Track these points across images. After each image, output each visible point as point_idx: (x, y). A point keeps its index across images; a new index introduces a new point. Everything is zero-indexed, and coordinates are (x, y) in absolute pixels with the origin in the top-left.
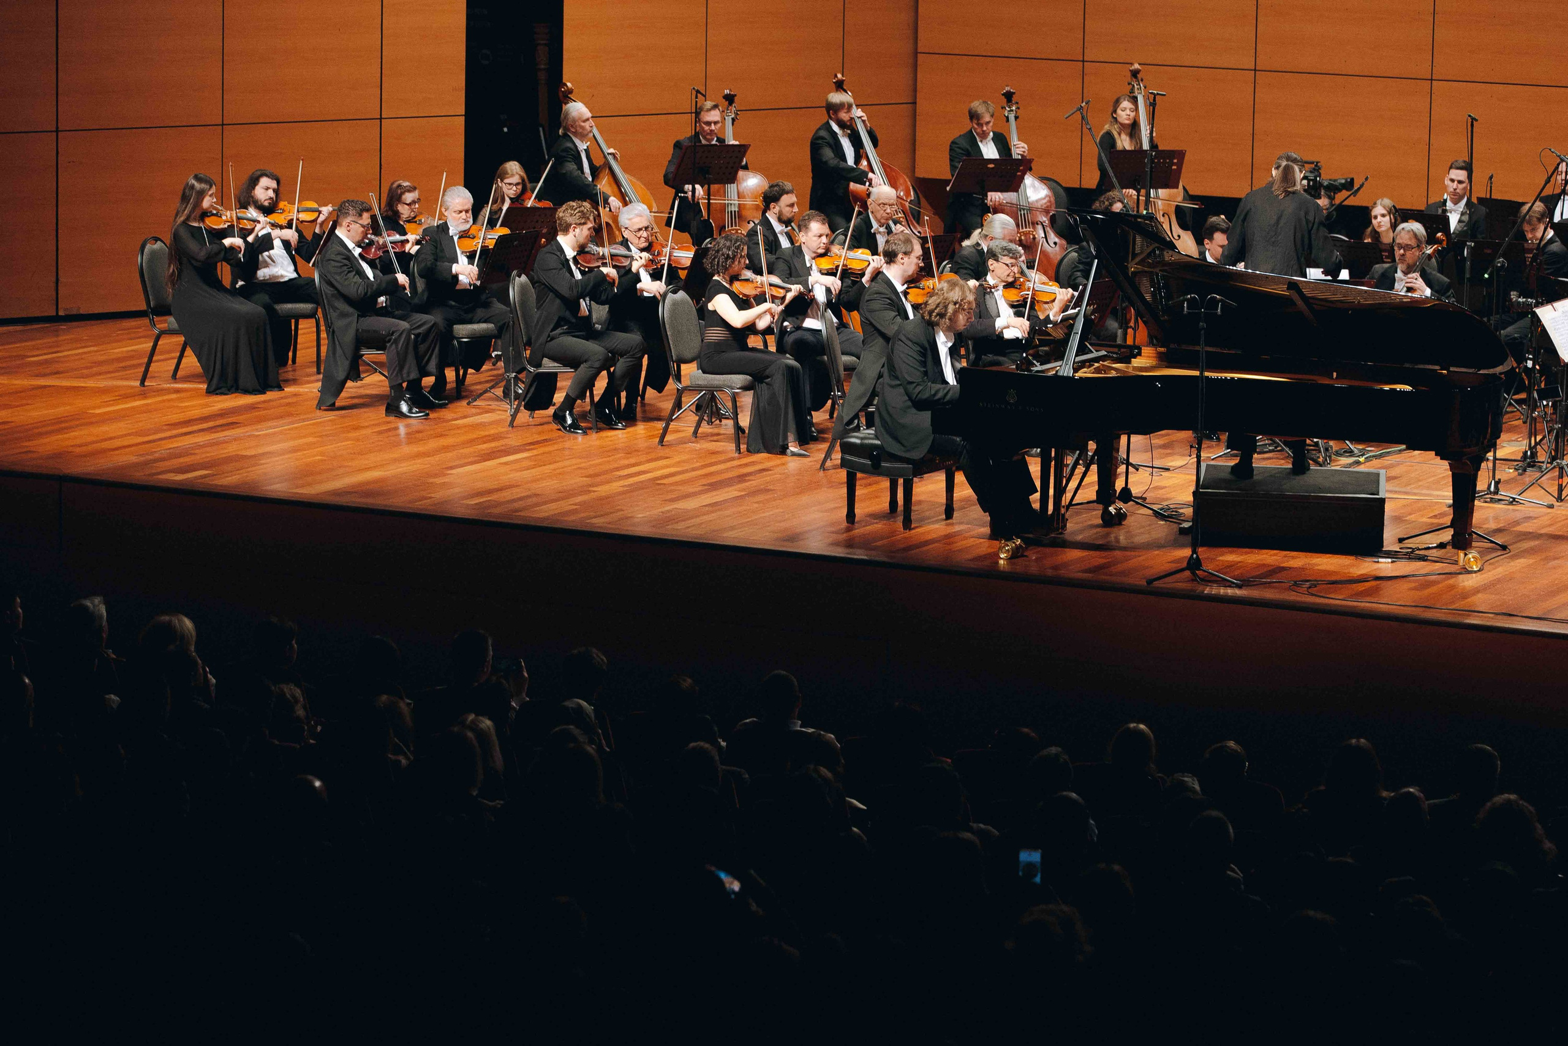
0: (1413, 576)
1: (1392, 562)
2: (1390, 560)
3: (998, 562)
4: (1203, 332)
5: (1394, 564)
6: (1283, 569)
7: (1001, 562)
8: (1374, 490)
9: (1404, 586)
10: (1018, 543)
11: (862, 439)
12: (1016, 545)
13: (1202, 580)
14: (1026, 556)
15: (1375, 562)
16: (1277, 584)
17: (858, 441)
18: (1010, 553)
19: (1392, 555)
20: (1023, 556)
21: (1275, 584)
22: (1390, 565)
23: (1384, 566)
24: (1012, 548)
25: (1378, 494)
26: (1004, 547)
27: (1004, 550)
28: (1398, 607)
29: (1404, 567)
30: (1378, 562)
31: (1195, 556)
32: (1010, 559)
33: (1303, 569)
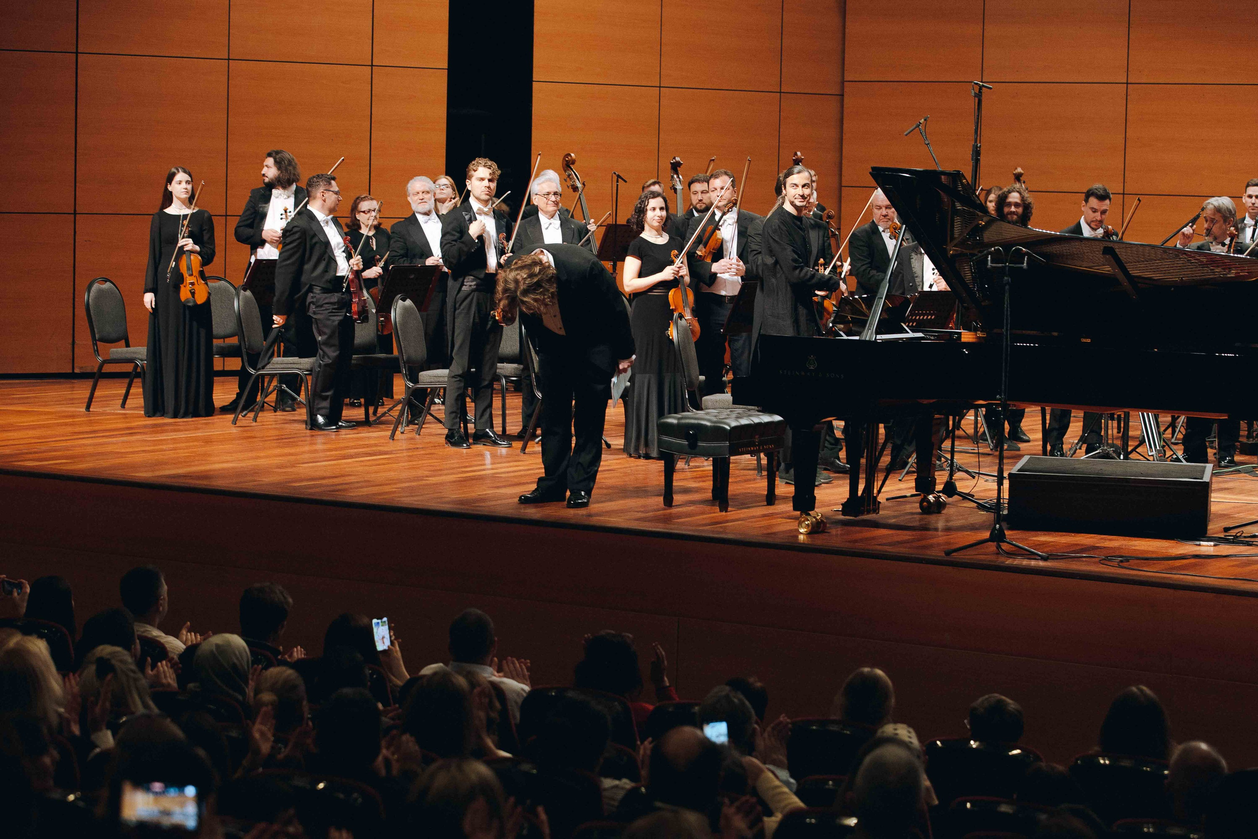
0: (1235, 556)
1: (1215, 545)
2: (1212, 543)
3: (798, 537)
4: (1007, 287)
5: (1216, 548)
6: (1098, 548)
7: (801, 537)
8: (1198, 476)
9: (1224, 563)
10: (818, 518)
11: (679, 419)
12: (816, 519)
13: (1008, 553)
14: (828, 532)
15: (1197, 545)
16: (1087, 559)
17: (675, 421)
18: (810, 528)
19: (1219, 541)
20: (823, 532)
21: (1084, 559)
22: (1212, 548)
23: (1206, 547)
24: (812, 523)
25: (1202, 479)
26: (804, 521)
27: (803, 525)
28: (1215, 579)
29: (1225, 549)
30: (1199, 545)
31: (998, 526)
32: (809, 534)
33: (1119, 548)
